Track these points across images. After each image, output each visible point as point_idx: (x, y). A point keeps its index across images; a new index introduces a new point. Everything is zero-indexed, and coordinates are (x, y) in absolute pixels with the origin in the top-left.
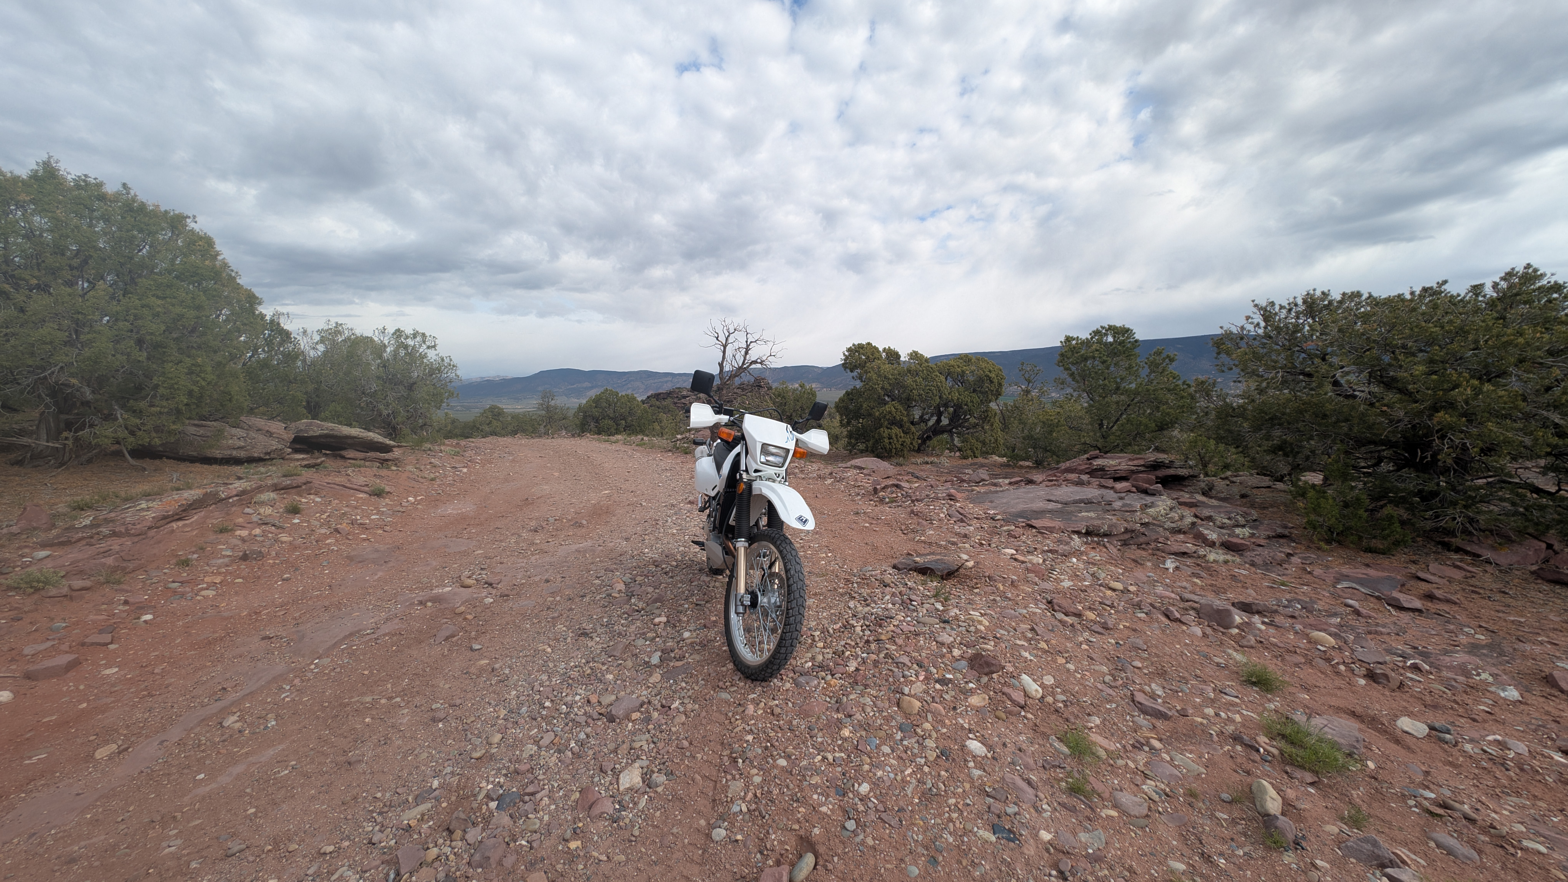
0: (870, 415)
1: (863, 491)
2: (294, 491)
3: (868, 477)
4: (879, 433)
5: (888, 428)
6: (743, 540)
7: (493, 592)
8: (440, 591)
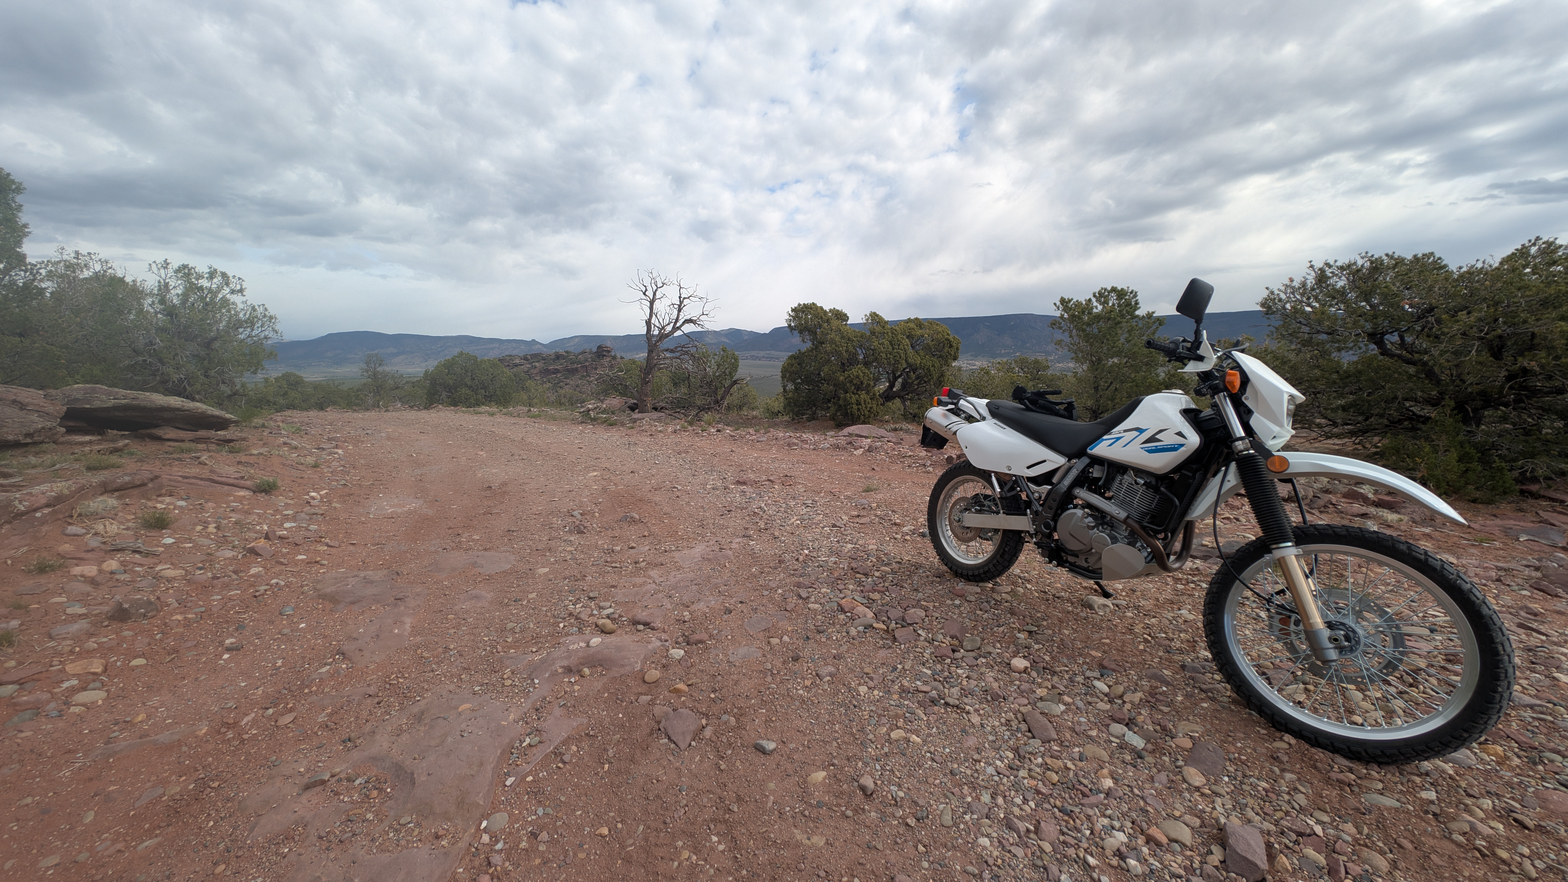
2: (136, 492)
6: (1290, 544)
7: (664, 636)
8: (583, 645)
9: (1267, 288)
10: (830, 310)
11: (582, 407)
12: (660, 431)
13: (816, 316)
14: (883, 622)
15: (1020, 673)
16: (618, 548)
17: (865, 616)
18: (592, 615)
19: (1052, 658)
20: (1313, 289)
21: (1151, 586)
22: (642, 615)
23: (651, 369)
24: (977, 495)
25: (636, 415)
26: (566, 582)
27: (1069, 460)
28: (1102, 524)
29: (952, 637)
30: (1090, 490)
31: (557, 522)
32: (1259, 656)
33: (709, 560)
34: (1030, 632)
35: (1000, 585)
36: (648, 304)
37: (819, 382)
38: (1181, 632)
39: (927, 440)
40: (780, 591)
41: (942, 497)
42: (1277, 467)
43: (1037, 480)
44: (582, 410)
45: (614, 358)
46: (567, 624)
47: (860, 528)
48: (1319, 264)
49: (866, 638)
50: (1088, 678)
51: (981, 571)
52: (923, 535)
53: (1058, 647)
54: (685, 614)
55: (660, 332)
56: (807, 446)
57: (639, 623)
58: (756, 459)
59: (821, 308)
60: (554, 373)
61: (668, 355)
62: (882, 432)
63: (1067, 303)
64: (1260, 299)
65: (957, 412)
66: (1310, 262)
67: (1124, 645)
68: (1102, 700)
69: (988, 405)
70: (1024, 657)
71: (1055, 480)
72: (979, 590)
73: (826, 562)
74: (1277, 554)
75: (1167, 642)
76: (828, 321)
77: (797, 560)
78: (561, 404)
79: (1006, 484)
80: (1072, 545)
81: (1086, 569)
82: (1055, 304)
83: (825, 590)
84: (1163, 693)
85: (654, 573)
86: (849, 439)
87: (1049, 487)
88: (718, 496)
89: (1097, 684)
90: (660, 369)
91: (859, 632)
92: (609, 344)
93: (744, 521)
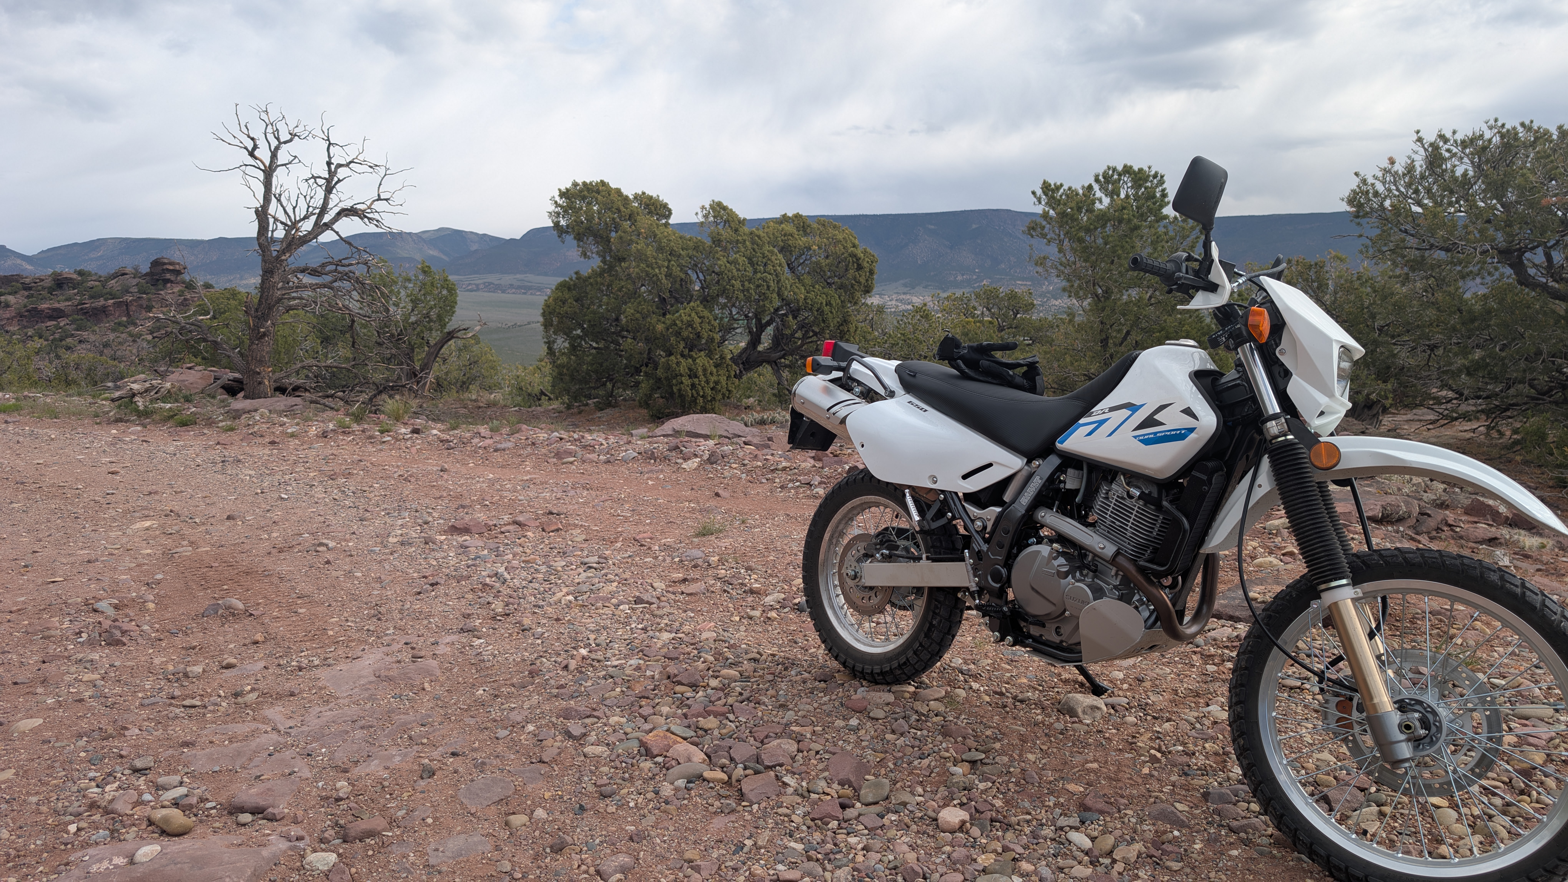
5: (686, 356)
6: (1344, 582)
7: (295, 830)
8: (120, 861)
9: (1357, 174)
10: (636, 197)
11: (117, 388)
12: (292, 435)
13: (608, 206)
14: (722, 767)
15: (952, 832)
16: (198, 669)
17: (689, 760)
18: (139, 803)
19: (1007, 802)
20: (1423, 177)
21: (1168, 671)
22: (250, 794)
23: (270, 308)
24: (886, 529)
25: (239, 403)
26: (82, 743)
27: (1029, 462)
28: (1080, 569)
29: (842, 784)
30: (1064, 512)
31: (61, 625)
32: (1318, 768)
33: (389, 679)
34: (973, 763)
35: (928, 687)
36: (261, 175)
37: (618, 334)
38: (1206, 740)
39: (799, 436)
40: (530, 728)
41: (827, 536)
42: (1324, 462)
43: (977, 499)
44: (117, 394)
45: (190, 286)
46: (83, 824)
47: (687, 603)
48: (1430, 137)
49: (690, 799)
50: (1061, 829)
51: (895, 664)
52: (799, 608)
53: (1017, 784)
54: (339, 784)
55: (288, 233)
56: (594, 456)
57: (242, 810)
58: (492, 483)
59: (618, 191)
60: (51, 318)
61: (307, 280)
62: (736, 426)
63: (1053, 191)
64: (1346, 193)
65: (846, 383)
66: (1418, 132)
67: (1119, 770)
68: (1080, 863)
69: (898, 370)
70: (962, 805)
71: (1007, 498)
72: (891, 698)
73: (621, 667)
74: (1328, 598)
75: (1185, 759)
76: (631, 217)
77: (566, 667)
78: (68, 383)
79: (929, 507)
80: (1036, 607)
81: (1059, 647)
82: (1034, 193)
83: (616, 719)
84: (1175, 841)
85: (275, 712)
86: (674, 441)
87: (999, 509)
88: (412, 558)
89: (1074, 836)
90: (291, 308)
91: (677, 789)
92: (175, 256)
93: (463, 601)
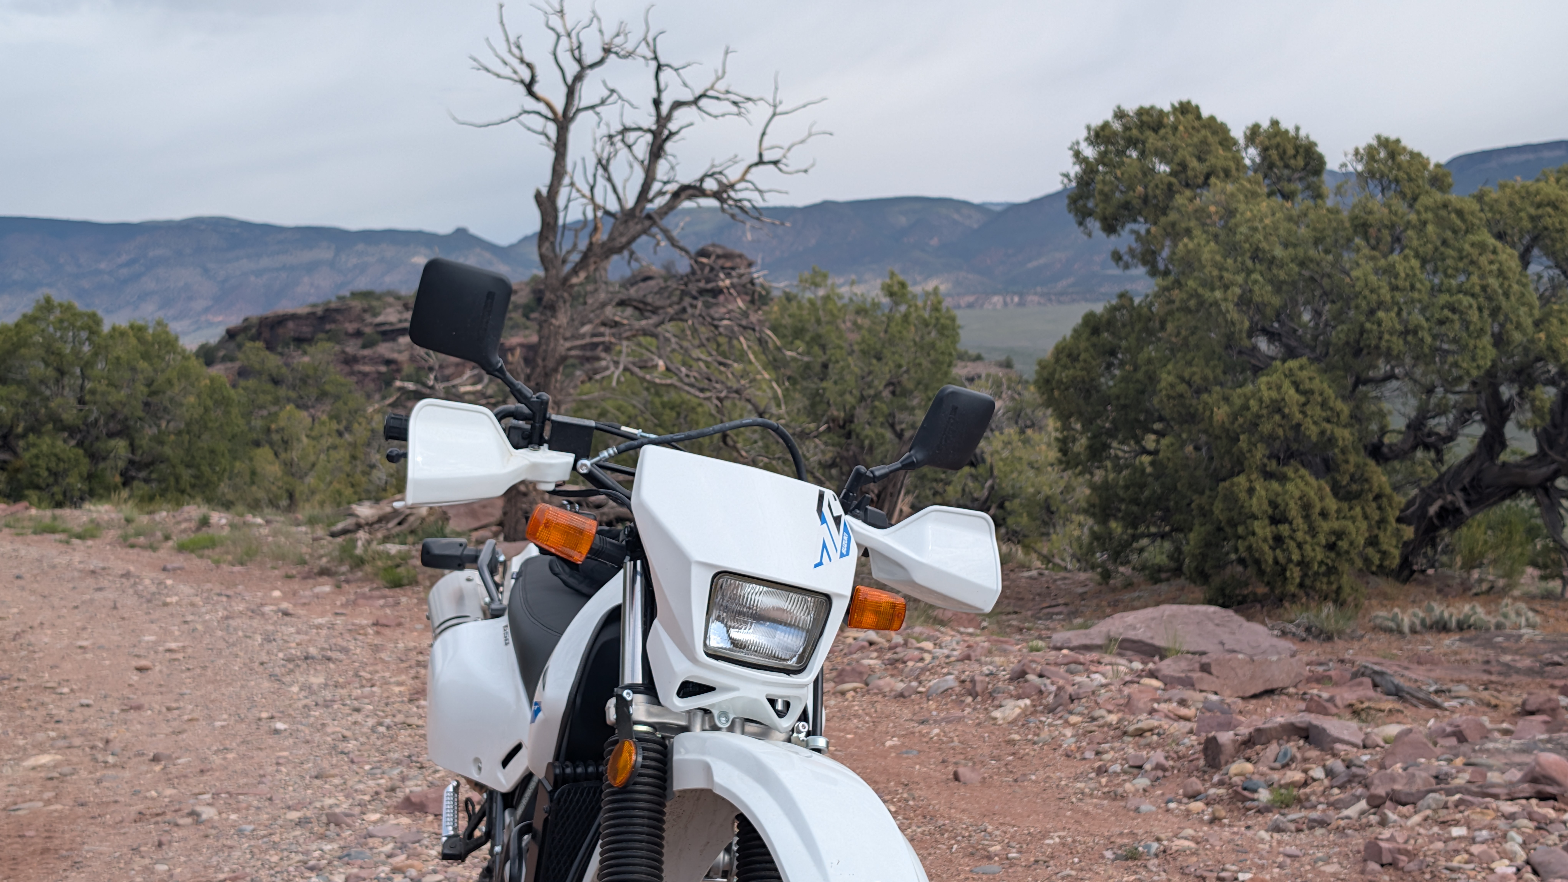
0: (1190, 418)
1: (1158, 756)
3: (1179, 692)
4: (1231, 499)
5: (1268, 475)
44: (341, 524)
